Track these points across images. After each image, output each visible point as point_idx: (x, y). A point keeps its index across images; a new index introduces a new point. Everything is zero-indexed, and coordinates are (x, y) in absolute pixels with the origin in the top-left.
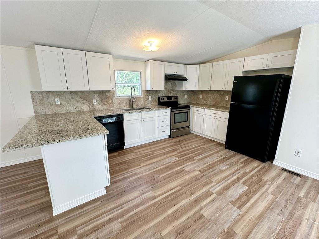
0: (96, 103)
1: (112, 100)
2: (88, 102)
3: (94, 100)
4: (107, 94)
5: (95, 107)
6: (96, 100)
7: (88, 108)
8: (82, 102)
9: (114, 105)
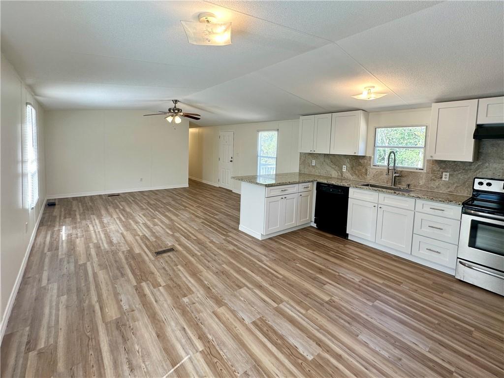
0: (345, 170)
1: (366, 170)
2: (337, 167)
3: (344, 166)
4: (360, 161)
5: (343, 175)
6: (345, 166)
7: (337, 174)
8: (332, 166)
9: (368, 176)
